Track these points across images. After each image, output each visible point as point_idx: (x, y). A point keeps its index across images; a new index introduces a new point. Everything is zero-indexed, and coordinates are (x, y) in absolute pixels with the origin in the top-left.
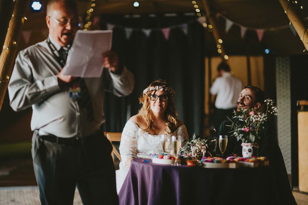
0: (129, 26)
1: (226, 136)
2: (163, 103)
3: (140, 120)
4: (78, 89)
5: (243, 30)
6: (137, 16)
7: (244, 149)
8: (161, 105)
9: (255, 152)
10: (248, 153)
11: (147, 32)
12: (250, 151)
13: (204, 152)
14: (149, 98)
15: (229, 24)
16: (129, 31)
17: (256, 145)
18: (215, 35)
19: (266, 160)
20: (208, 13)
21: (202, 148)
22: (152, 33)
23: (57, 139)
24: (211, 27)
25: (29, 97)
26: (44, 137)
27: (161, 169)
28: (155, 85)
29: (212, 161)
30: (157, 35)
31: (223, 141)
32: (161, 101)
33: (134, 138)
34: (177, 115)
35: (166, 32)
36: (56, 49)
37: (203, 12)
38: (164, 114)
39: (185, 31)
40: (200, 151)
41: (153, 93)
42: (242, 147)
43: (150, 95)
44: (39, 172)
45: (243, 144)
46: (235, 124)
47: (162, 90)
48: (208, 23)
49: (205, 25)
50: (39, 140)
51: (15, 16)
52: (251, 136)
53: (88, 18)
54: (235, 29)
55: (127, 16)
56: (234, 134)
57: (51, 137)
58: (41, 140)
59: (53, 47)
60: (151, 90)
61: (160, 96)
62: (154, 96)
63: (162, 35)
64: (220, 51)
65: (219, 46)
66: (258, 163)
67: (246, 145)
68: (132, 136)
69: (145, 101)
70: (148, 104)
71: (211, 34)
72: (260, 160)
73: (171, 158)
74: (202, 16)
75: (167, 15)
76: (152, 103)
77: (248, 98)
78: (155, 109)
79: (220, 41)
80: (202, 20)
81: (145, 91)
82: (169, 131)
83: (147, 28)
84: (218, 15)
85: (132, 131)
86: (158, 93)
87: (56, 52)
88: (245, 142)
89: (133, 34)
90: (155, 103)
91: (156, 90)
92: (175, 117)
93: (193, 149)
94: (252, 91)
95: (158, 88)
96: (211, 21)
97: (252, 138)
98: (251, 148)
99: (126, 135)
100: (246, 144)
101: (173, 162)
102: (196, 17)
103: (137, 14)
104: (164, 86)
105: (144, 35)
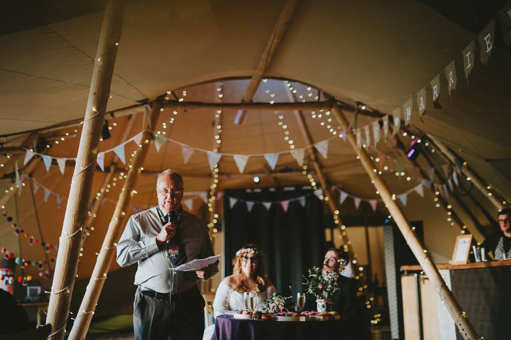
0: (250, 200)
1: (304, 294)
2: (254, 264)
3: (232, 281)
4: (177, 251)
5: (357, 202)
6: (258, 190)
7: (319, 305)
8: (252, 267)
9: (328, 307)
10: (322, 309)
11: (268, 205)
12: (323, 306)
13: (281, 308)
14: (241, 259)
15: (344, 196)
16: (250, 205)
17: (329, 301)
18: (332, 206)
19: (336, 314)
20: (324, 185)
21: (279, 304)
22: (272, 206)
23: (156, 293)
24: (327, 199)
25: (131, 255)
26: (144, 292)
27: (238, 323)
28: (246, 248)
29: (284, 315)
30: (276, 208)
31: (301, 299)
32: (252, 262)
33: (226, 298)
34: (266, 276)
35: (285, 204)
36: (163, 215)
37: (318, 185)
38: (254, 274)
39: (303, 203)
40: (278, 308)
41: (245, 255)
42: (317, 303)
43: (242, 256)
44: (138, 323)
45: (318, 301)
46: (310, 282)
47: (253, 252)
48: (324, 196)
49: (321, 198)
50: (140, 295)
51: (125, 191)
52: (324, 292)
53: (212, 193)
54: (349, 201)
55: (249, 191)
56: (309, 291)
57: (151, 293)
58: (142, 295)
59: (160, 213)
60: (243, 252)
61: (251, 258)
62: (246, 257)
63: (281, 207)
64: (337, 222)
65: (336, 217)
66: (327, 317)
68: (225, 296)
69: (238, 262)
70: (240, 265)
71: (328, 205)
72: (331, 315)
73: (249, 313)
74: (318, 188)
75: (286, 189)
76: (243, 263)
77: (332, 260)
78: (246, 270)
79: (337, 212)
80: (319, 193)
81: (238, 253)
82: (258, 290)
83: (267, 201)
84: (333, 188)
86: (249, 256)
87: (162, 218)
88: (319, 299)
89: (255, 207)
90: (246, 264)
91: (247, 253)
92: (263, 278)
93: (271, 305)
94: (336, 253)
95: (249, 250)
96: (327, 193)
97: (325, 294)
98: (325, 304)
100: (320, 300)
101: (251, 317)
102: (312, 190)
103: (258, 188)
104: (255, 248)
105: (264, 208)
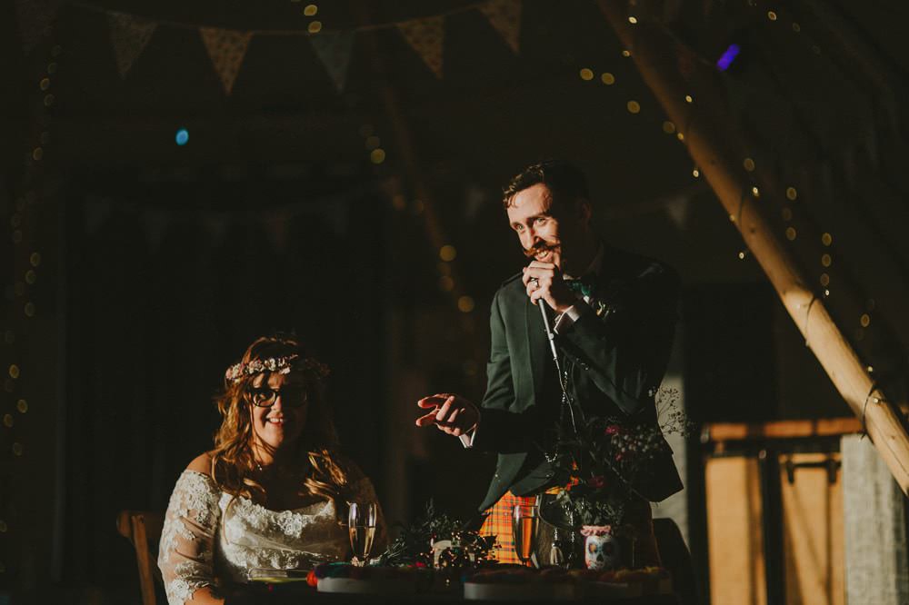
7: (590, 545)
10: (604, 556)
19: (661, 575)
41: (257, 382)
42: (583, 539)
45: (586, 530)
47: (287, 370)
60: (251, 372)
61: (282, 392)
66: (640, 584)
67: (595, 532)
68: (200, 520)
69: (234, 406)
76: (257, 412)
85: (201, 504)
86: (276, 383)
88: (591, 524)
91: (267, 373)
93: (437, 547)
95: (273, 365)
98: (613, 542)
99: (182, 517)
100: (596, 528)
104: (294, 356)
